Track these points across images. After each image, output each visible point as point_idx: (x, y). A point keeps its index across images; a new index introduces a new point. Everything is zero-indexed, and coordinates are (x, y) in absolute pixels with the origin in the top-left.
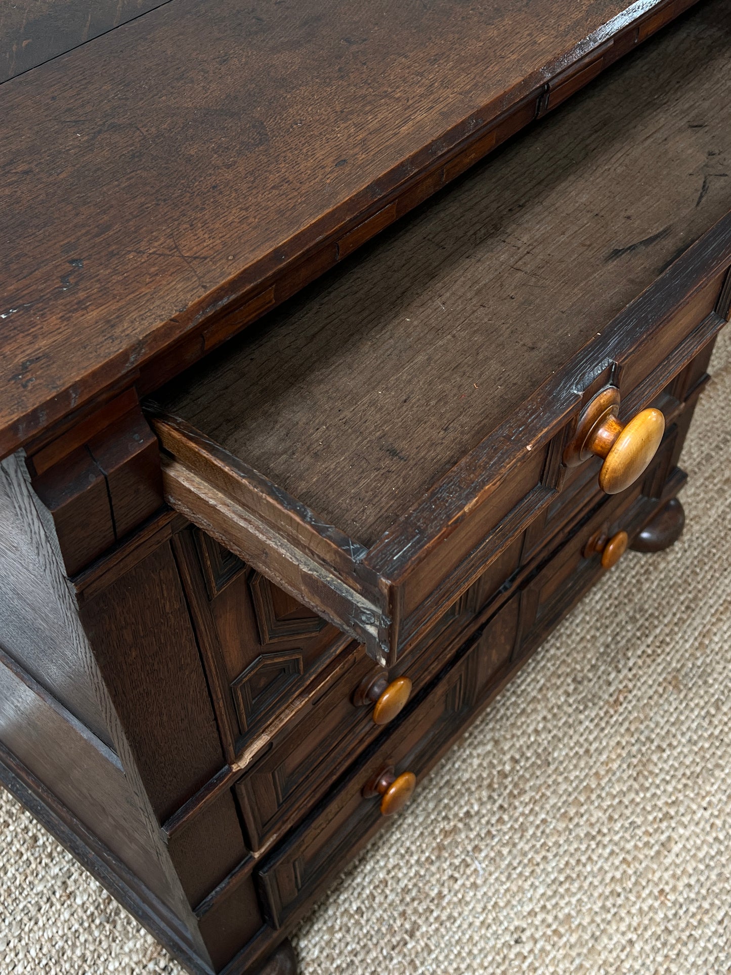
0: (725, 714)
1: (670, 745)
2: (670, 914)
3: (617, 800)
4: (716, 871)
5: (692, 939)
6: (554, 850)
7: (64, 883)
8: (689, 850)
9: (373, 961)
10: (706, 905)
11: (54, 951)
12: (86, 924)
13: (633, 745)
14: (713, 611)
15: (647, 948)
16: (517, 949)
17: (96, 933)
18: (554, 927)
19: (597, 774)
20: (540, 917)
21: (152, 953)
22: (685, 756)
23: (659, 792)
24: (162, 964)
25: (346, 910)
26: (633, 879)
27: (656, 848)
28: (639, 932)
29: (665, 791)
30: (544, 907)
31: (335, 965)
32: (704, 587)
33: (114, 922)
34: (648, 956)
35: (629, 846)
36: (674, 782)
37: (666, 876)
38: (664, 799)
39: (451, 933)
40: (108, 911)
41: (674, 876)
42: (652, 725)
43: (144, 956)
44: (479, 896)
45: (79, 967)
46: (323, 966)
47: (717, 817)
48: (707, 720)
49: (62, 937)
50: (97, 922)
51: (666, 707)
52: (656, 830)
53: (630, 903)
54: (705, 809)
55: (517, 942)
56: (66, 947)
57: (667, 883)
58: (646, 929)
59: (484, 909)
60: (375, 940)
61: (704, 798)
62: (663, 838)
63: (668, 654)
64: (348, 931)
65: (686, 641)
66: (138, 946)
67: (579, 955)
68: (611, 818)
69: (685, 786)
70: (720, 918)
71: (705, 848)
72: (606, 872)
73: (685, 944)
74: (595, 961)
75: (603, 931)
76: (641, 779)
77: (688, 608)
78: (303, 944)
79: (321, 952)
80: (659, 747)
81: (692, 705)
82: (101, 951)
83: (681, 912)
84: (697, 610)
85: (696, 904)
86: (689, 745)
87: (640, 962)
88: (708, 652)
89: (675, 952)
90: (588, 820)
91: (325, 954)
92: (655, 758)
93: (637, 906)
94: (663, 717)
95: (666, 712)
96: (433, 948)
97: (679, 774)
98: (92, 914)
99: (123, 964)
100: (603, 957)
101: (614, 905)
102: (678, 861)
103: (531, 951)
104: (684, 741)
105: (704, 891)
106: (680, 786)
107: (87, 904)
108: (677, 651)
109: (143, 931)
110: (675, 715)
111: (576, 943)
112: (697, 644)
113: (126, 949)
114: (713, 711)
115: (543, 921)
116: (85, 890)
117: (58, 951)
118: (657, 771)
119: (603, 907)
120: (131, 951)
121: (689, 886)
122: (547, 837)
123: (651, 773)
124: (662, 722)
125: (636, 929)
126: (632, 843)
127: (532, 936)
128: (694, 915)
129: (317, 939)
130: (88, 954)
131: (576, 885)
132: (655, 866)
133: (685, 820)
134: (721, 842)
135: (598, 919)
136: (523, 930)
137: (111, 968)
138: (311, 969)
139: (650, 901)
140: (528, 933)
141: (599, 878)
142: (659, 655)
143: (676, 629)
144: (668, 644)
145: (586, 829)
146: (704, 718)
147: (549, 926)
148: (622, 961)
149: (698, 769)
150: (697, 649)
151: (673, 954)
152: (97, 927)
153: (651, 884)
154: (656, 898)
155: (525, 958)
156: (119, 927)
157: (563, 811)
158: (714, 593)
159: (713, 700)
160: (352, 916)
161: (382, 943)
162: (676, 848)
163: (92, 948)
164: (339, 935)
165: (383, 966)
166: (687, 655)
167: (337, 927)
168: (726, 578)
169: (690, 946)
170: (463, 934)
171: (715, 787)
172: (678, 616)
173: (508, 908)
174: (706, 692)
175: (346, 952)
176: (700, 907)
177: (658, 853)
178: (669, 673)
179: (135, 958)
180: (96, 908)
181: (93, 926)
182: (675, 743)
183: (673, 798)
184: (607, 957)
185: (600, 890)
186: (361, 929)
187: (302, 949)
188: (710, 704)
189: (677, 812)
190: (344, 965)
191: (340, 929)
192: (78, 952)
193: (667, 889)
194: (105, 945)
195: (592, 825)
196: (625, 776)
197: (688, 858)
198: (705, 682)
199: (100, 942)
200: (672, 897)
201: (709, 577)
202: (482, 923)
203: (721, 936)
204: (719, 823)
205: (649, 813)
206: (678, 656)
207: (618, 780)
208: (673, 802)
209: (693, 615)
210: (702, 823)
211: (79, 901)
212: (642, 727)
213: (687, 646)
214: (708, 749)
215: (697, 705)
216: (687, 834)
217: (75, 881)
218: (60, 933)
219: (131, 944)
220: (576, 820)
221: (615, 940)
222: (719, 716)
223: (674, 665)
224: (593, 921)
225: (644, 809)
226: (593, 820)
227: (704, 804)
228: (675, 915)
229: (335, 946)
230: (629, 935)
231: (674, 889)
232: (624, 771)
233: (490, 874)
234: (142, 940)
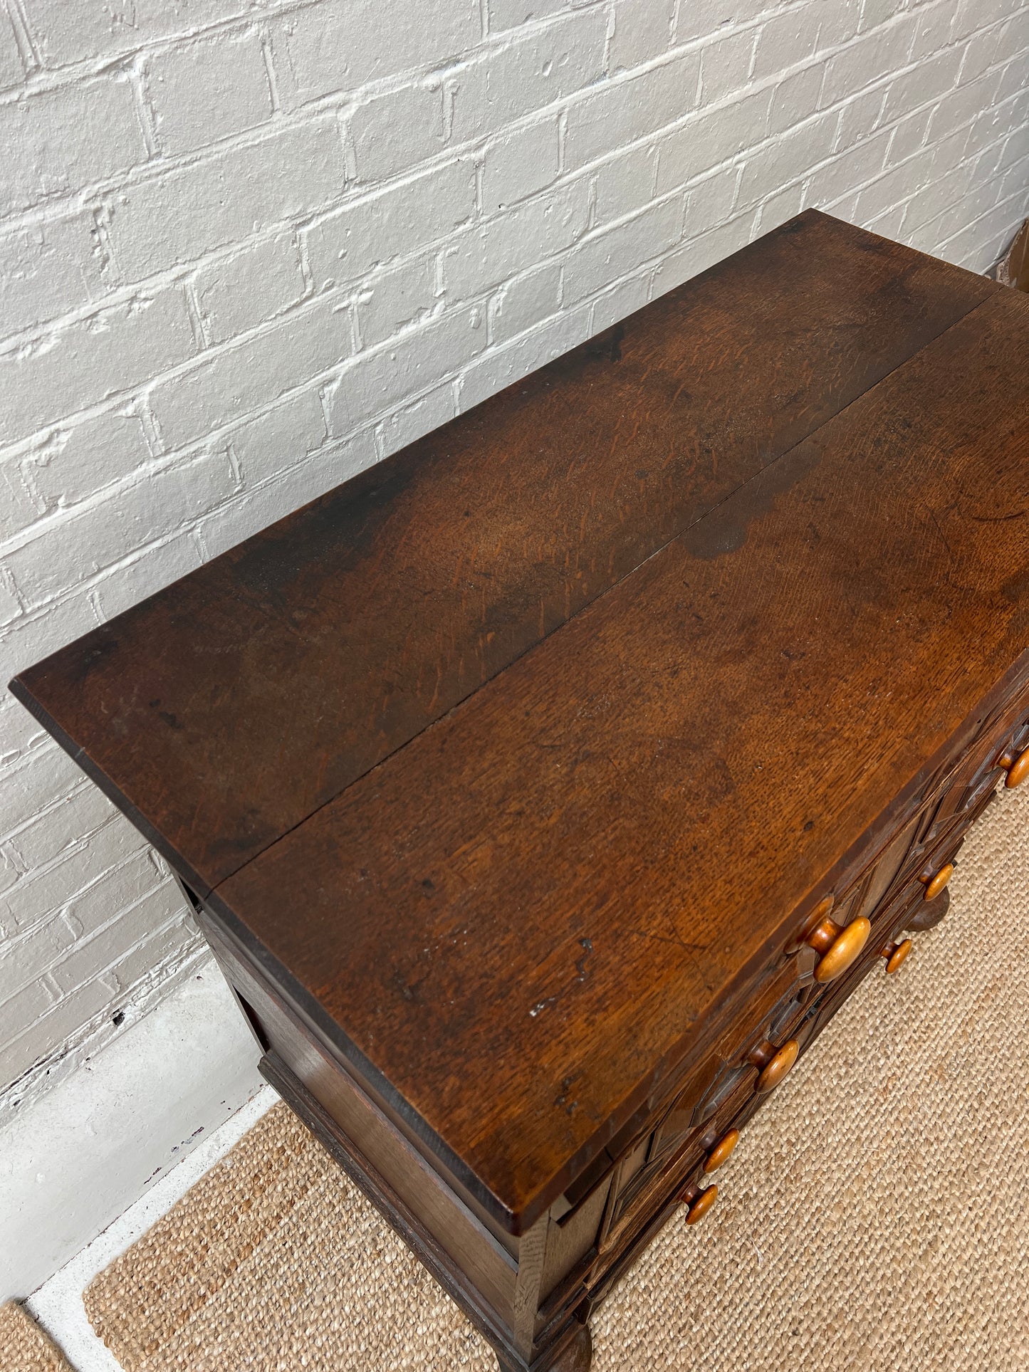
0: (988, 1109)
1: (937, 1139)
2: (938, 1318)
3: (888, 1193)
4: (980, 1275)
5: (958, 1345)
6: (829, 1240)
7: (374, 1240)
8: (955, 1251)
9: (661, 1342)
10: (971, 1311)
11: (366, 1311)
12: (396, 1285)
13: (902, 1136)
14: (975, 997)
15: (916, 1350)
16: (795, 1340)
17: (405, 1295)
18: (829, 1321)
19: (868, 1163)
20: (816, 1310)
21: (458, 1320)
22: (952, 1152)
23: (926, 1188)
24: (467, 1333)
25: (635, 1288)
26: (903, 1279)
27: (924, 1246)
28: (908, 1334)
29: (931, 1188)
30: (819, 1299)
31: (625, 1345)
32: (967, 971)
33: (421, 1283)
34: (916, 1358)
35: (898, 1244)
36: (940, 1180)
37: (934, 1277)
38: (931, 1196)
39: (733, 1319)
40: (415, 1272)
41: (940, 1277)
42: (920, 1117)
43: (450, 1322)
44: (759, 1281)
45: (391, 1328)
46: (615, 1344)
47: (982, 1218)
48: (971, 1115)
49: (373, 1296)
50: (406, 1282)
51: (933, 1097)
52: (923, 1228)
53: (900, 1304)
54: (970, 1209)
55: (794, 1333)
56: (377, 1306)
57: (935, 1285)
58: (915, 1330)
59: (764, 1296)
60: (662, 1322)
61: (970, 1197)
62: (930, 1237)
63: (934, 1040)
64: (637, 1311)
65: (950, 1028)
66: (444, 1311)
67: (851, 1352)
68: (881, 1211)
69: (951, 1183)
70: (984, 1324)
71: (970, 1250)
72: (878, 1269)
73: (952, 1349)
74: (868, 1361)
75: (874, 1330)
76: (910, 1172)
77: (951, 992)
78: (595, 1320)
79: (612, 1330)
80: (926, 1139)
81: (957, 1096)
82: (410, 1314)
83: (948, 1316)
84: (960, 995)
85: (962, 1309)
86: (955, 1140)
87: (909, 1364)
88: (971, 1040)
89: (942, 1356)
90: (860, 1211)
91: (616, 1332)
92: (923, 1151)
93: (907, 1308)
94: (930, 1108)
95: (933, 1102)
96: (717, 1334)
97: (946, 1170)
98: (401, 1274)
99: (431, 1329)
100: (874, 1356)
101: (884, 1304)
102: (944, 1263)
103: (807, 1344)
104: (950, 1135)
105: (969, 1296)
106: (946, 1184)
107: (396, 1264)
108: (942, 1038)
109: (448, 1298)
110: (941, 1107)
111: (849, 1340)
112: (960, 1031)
113: (433, 1314)
114: (976, 1105)
115: (819, 1314)
116: (393, 1249)
117: (370, 1310)
118: (925, 1166)
119: (874, 1305)
120: (437, 1316)
121: (954, 1288)
122: (823, 1225)
123: (919, 1166)
124: (930, 1114)
125: (905, 1330)
126: (902, 1241)
127: (808, 1329)
128: (960, 1320)
129: (609, 1316)
130: (398, 1315)
131: (849, 1279)
132: (923, 1267)
133: (952, 1219)
134: (985, 1246)
135: (869, 1317)
136: (801, 1322)
137: (420, 1332)
138: (604, 1348)
139: (919, 1303)
140: (805, 1325)
141: (871, 1274)
142: (924, 1042)
143: (940, 1015)
144: (933, 1030)
145: (859, 1221)
146: (968, 1112)
147: (825, 1320)
148: (893, 1362)
149: (964, 1167)
150: (961, 1037)
151: (939, 1358)
152: (405, 1288)
153: (920, 1285)
154: (925, 1301)
155: (802, 1350)
156: (425, 1290)
157: (836, 1200)
158: (976, 979)
159: (976, 1093)
160: (640, 1294)
161: (669, 1325)
162: (943, 1249)
163: (401, 1309)
164: (629, 1314)
165: (670, 1348)
166: (951, 1043)
167: (627, 1305)
168: (987, 963)
169: (956, 1351)
170: (746, 1320)
171: (981, 1187)
172: (942, 1000)
173: (786, 1298)
174: (970, 1084)
175: (636, 1332)
176: (965, 1312)
177: (926, 1252)
178: (935, 1061)
179: (442, 1323)
180: (404, 1269)
181: (402, 1287)
182: (942, 1138)
183: (940, 1196)
184: (878, 1357)
185: (872, 1286)
186: (649, 1309)
187: (595, 1326)
188: (973, 1097)
189: (943, 1211)
190: (634, 1346)
191: (630, 1307)
192: (389, 1313)
193: (935, 1291)
194: (413, 1307)
195: (865, 1217)
196: (895, 1167)
197: (954, 1259)
198: (969, 1073)
199: (409, 1305)
200: (939, 1300)
201: (971, 961)
202: (762, 1310)
203: (985, 1342)
204: (983, 1225)
205: (917, 1209)
206: (942, 1043)
207: (889, 1172)
208: (940, 1200)
209: (956, 1000)
210: (968, 1223)
211: (388, 1260)
212: (911, 1118)
213: (951, 1032)
214: (973, 1145)
215: (961, 1097)
216: (953, 1234)
217: (384, 1239)
218: (372, 1291)
219: (437, 1309)
220: (849, 1211)
221: (885, 1340)
222: (982, 1111)
223: (939, 1052)
224: (864, 1319)
225: (911, 1204)
226: (866, 1212)
227: (970, 1203)
228: (942, 1318)
229: (626, 1324)
230: (899, 1336)
231: (941, 1291)
232: (894, 1162)
233: (769, 1261)
234: (448, 1306)
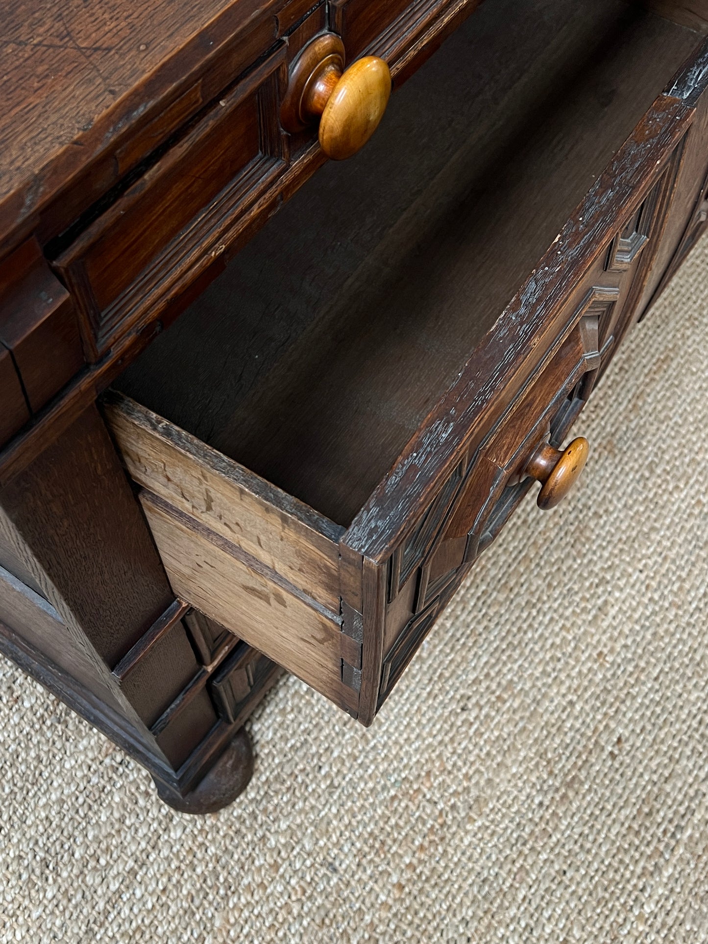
0: (659, 476)
1: (606, 511)
2: (609, 675)
3: (555, 568)
4: (651, 631)
5: (630, 697)
6: (496, 620)
7: (9, 688)
8: (625, 612)
9: (326, 738)
10: (642, 664)
11: (7, 755)
12: (37, 726)
13: (570, 513)
14: (646, 371)
15: (587, 708)
16: (464, 716)
17: (49, 734)
18: (498, 693)
19: (534, 543)
20: (484, 685)
21: (107, 749)
22: (621, 521)
23: (595, 558)
24: (119, 759)
25: (296, 692)
26: (573, 645)
27: (594, 612)
28: (579, 693)
29: (601, 557)
30: (487, 675)
31: (289, 745)
32: (638, 346)
33: (66, 722)
34: (588, 715)
35: (568, 613)
36: (610, 548)
37: (604, 638)
38: (599, 565)
39: (400, 706)
40: (58, 712)
41: (611, 638)
42: (589, 492)
43: (100, 752)
44: (425, 668)
45: (36, 768)
46: (278, 747)
47: (653, 578)
48: (642, 484)
49: (14, 740)
50: (48, 723)
51: (602, 473)
52: (592, 596)
53: (570, 667)
54: (641, 571)
55: (463, 709)
56: (20, 750)
57: (605, 646)
58: (586, 689)
59: (430, 680)
60: (326, 718)
61: (640, 560)
62: (600, 602)
63: (603, 418)
64: (300, 712)
65: (620, 404)
66: (92, 743)
67: (522, 718)
68: (549, 585)
69: (621, 550)
70: (655, 675)
71: (641, 609)
72: (546, 639)
73: (623, 702)
74: (538, 723)
75: (544, 695)
76: (578, 546)
77: (621, 369)
78: (256, 727)
79: (275, 734)
80: (595, 513)
81: (627, 468)
82: (56, 751)
83: (619, 672)
84: (631, 371)
85: (633, 664)
86: (625, 510)
87: (580, 721)
88: (642, 413)
89: (614, 709)
90: (528, 589)
91: (279, 735)
92: (592, 524)
93: (577, 670)
94: (599, 483)
95: (602, 477)
96: (383, 721)
97: (615, 539)
98: (42, 716)
99: (79, 762)
100: (545, 718)
101: (554, 670)
102: (615, 624)
103: (476, 718)
104: (620, 506)
105: (640, 651)
106: (616, 551)
107: (36, 707)
108: (611, 415)
109: (95, 730)
110: (611, 481)
111: (519, 708)
112: (630, 406)
113: (81, 747)
114: (647, 474)
115: (488, 688)
116: (32, 693)
117: (12, 754)
118: (594, 537)
119: (544, 672)
120: (85, 749)
121: (625, 646)
122: (489, 607)
123: (588, 539)
124: (599, 488)
125: (575, 691)
126: (570, 610)
127: (477, 703)
128: (631, 674)
129: (270, 721)
130: (42, 754)
131: (518, 651)
132: (593, 630)
133: (621, 583)
134: (656, 603)
135: (539, 684)
136: (469, 698)
137: (67, 766)
138: (266, 751)
139: (589, 664)
140: (474, 700)
141: (540, 644)
142: (593, 420)
143: (610, 392)
144: (602, 408)
145: (526, 598)
146: (638, 482)
147: (493, 692)
148: (564, 721)
149: (634, 533)
150: (631, 411)
151: (611, 712)
152: (48, 728)
153: (590, 648)
154: (595, 661)
155: (471, 724)
156: (71, 727)
157: (503, 582)
158: (647, 352)
159: (647, 463)
160: (302, 697)
161: (334, 720)
162: (613, 612)
163: (46, 749)
164: (291, 716)
165: (336, 742)
166: (621, 418)
167: (289, 709)
168: (659, 335)
169: (628, 703)
170: (412, 705)
171: (652, 549)
172: (612, 378)
173: (454, 678)
174: (640, 455)
175: (299, 732)
176: (636, 666)
177: (595, 617)
178: (604, 438)
179: (90, 755)
180: (46, 710)
181: (45, 728)
182: (611, 509)
183: (609, 563)
184: (549, 719)
185: (541, 656)
186: (312, 709)
187: (256, 733)
188: (644, 467)
189: (613, 577)
190: (298, 744)
191: (292, 710)
192: (33, 754)
193: (605, 651)
194: (58, 745)
195: (532, 594)
196: (563, 543)
197: (624, 619)
198: (639, 445)
199: (54, 743)
200: (610, 659)
201: (642, 335)
202: (429, 693)
203: (657, 691)
204: (654, 584)
205: (586, 579)
206: (612, 420)
207: (556, 548)
208: (610, 567)
209: (626, 376)
210: (638, 585)
211: (27, 704)
212: (579, 495)
213: (621, 408)
214: (644, 512)
215: (632, 469)
216: (623, 597)
217: (21, 685)
218: (12, 736)
219: (85, 742)
220: (516, 590)
221: (556, 702)
222: (653, 479)
223: (608, 429)
224: (534, 686)
225: (581, 575)
226: (533, 588)
227: (640, 566)
228: (613, 675)
229: (288, 726)
230: (570, 697)
231: (612, 651)
232: (561, 539)
233: (435, 647)
234: (96, 738)
